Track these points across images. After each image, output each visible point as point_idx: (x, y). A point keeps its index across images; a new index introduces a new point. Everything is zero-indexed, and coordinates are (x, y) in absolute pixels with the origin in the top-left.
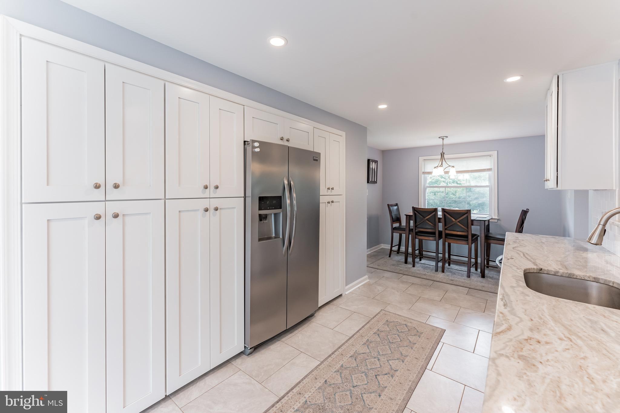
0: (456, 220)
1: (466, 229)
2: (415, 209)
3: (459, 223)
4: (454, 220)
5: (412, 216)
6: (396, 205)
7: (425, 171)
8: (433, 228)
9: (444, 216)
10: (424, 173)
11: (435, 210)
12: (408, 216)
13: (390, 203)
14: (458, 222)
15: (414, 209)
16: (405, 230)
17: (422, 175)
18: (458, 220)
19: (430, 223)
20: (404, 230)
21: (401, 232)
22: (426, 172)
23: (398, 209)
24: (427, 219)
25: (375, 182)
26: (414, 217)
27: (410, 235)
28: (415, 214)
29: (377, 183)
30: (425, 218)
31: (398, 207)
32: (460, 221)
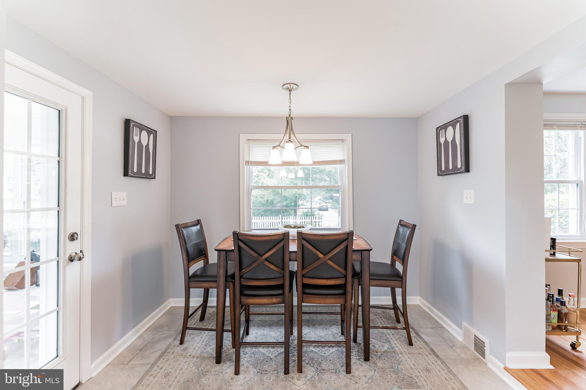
0: (324, 255)
1: (343, 271)
2: (240, 238)
3: (332, 261)
4: (321, 256)
5: (232, 251)
6: (197, 222)
7: (251, 160)
8: (278, 275)
9: (302, 247)
10: (248, 163)
11: (285, 237)
12: (222, 252)
13: (181, 222)
14: (329, 259)
15: (237, 237)
16: (216, 281)
17: (245, 167)
18: (330, 255)
19: (272, 267)
20: (214, 279)
21: (206, 285)
22: (251, 162)
23: (201, 232)
24: (266, 259)
25: (150, 176)
26: (236, 254)
27: (228, 290)
28: (239, 247)
29: (154, 178)
30: (261, 256)
31: (201, 227)
32: (332, 256)
